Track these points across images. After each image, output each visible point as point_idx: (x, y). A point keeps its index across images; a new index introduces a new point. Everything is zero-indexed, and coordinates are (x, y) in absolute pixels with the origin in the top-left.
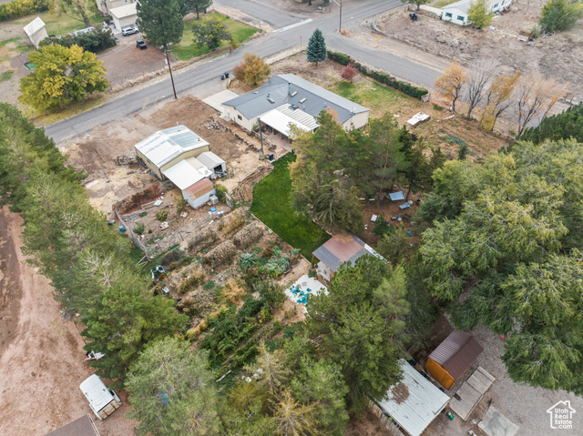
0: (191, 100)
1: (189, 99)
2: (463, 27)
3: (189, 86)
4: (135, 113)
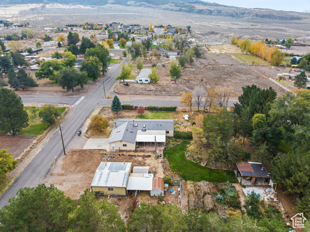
0: (76, 151)
1: (74, 151)
2: (149, 84)
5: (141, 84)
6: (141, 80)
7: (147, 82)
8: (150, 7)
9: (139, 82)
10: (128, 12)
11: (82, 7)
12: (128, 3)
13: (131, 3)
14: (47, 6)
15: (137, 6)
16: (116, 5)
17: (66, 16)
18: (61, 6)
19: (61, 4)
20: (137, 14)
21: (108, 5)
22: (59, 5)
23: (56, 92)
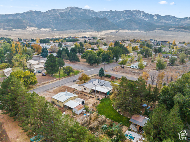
0: (65, 87)
1: (64, 87)
2: (137, 69)
3: (63, 83)
4: (47, 91)
5: (132, 68)
6: (133, 67)
7: (136, 68)
8: (185, 32)
9: (131, 67)
10: (167, 34)
11: (139, 31)
12: (170, 30)
13: (172, 30)
14: (120, 31)
15: (175, 31)
16: (161, 31)
17: (127, 36)
18: (127, 31)
19: (128, 30)
20: (172, 35)
21: (156, 31)
22: (127, 30)
23: (85, 65)
